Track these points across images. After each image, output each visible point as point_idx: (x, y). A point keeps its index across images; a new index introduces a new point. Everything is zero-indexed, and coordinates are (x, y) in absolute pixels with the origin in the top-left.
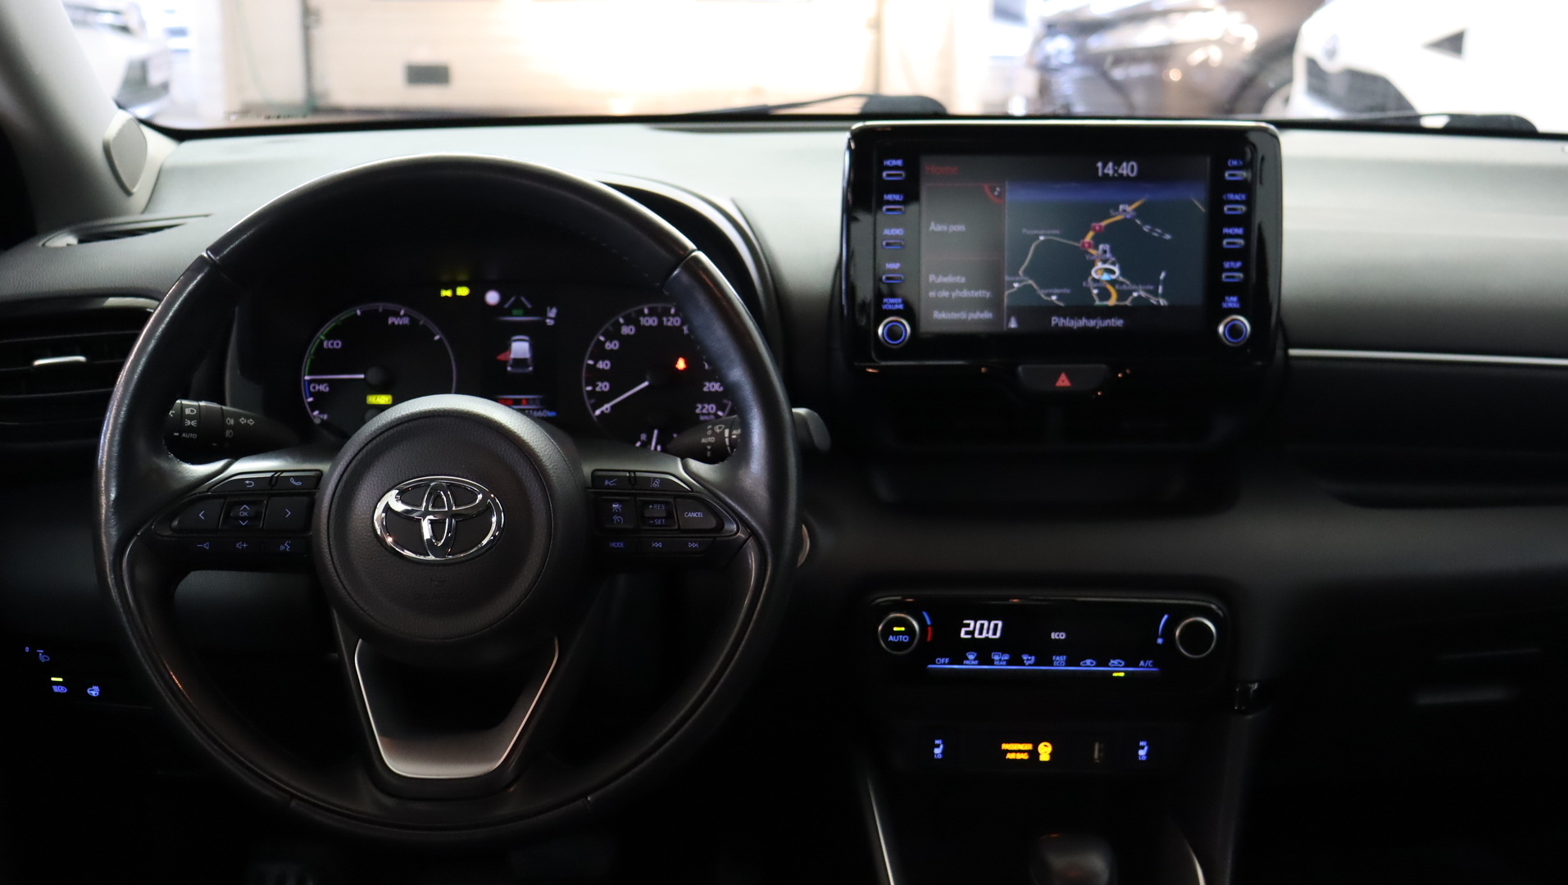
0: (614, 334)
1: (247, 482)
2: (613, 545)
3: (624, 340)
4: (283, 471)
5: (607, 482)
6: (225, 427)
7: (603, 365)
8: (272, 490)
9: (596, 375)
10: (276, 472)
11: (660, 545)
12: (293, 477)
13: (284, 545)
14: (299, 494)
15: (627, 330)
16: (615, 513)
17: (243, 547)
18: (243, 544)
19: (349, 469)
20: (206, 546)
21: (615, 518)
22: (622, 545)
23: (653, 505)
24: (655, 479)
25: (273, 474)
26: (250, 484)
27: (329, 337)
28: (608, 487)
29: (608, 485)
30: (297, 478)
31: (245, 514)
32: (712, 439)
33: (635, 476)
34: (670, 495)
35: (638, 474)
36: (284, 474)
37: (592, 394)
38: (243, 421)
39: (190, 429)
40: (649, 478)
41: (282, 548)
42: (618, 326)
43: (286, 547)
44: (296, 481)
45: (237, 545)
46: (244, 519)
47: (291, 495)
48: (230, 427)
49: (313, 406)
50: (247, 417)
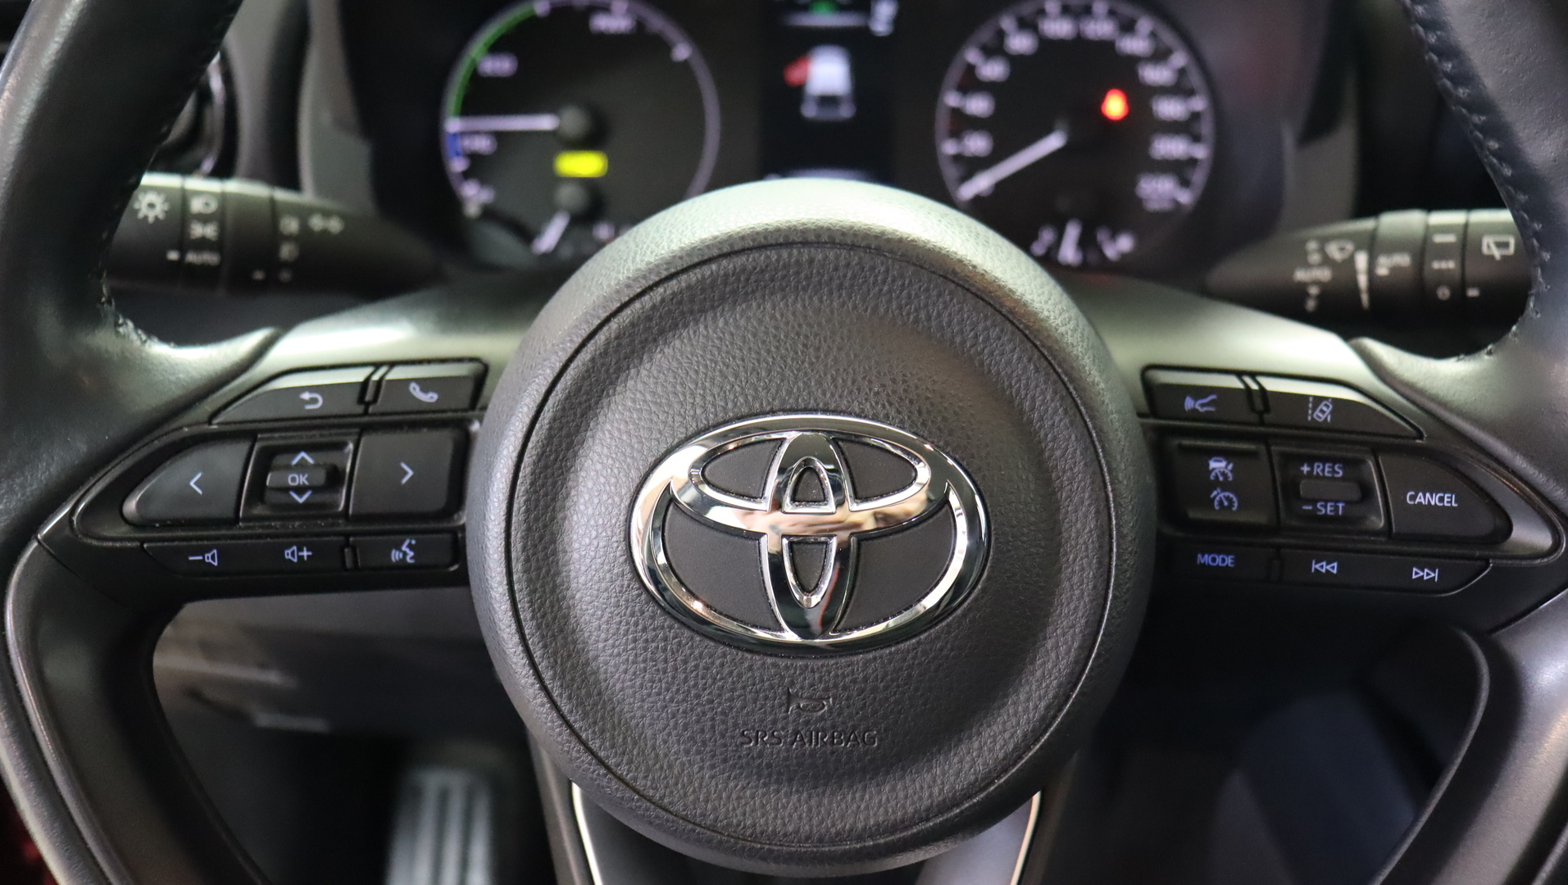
0: (996, 49)
1: (306, 396)
2: (1206, 559)
3: (1017, 62)
4: (392, 364)
5: (1189, 403)
6: (276, 237)
7: (979, 105)
8: (366, 413)
9: (963, 123)
10: (377, 365)
11: (1333, 568)
12: (417, 381)
13: (399, 548)
14: (434, 425)
15: (1021, 43)
16: (1216, 484)
17: (301, 558)
18: (300, 549)
19: (559, 387)
20: (211, 558)
21: (1218, 495)
22: (1229, 561)
23: (1311, 465)
24: (1319, 400)
25: (368, 371)
26: (314, 401)
27: (496, 48)
28: (1194, 415)
29: (1194, 410)
30: (426, 384)
31: (302, 480)
32: (1324, 274)
33: (1262, 389)
34: (1363, 443)
35: (1272, 385)
36: (397, 374)
37: (958, 158)
38: (317, 223)
39: (202, 244)
40: (1303, 399)
41: (396, 556)
42: (1001, 35)
43: (405, 554)
44: (425, 390)
45: (288, 554)
46: (300, 490)
47: (414, 426)
48: (289, 238)
49: (467, 175)
50: (326, 214)
